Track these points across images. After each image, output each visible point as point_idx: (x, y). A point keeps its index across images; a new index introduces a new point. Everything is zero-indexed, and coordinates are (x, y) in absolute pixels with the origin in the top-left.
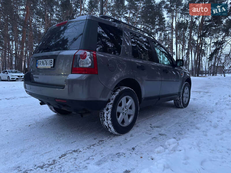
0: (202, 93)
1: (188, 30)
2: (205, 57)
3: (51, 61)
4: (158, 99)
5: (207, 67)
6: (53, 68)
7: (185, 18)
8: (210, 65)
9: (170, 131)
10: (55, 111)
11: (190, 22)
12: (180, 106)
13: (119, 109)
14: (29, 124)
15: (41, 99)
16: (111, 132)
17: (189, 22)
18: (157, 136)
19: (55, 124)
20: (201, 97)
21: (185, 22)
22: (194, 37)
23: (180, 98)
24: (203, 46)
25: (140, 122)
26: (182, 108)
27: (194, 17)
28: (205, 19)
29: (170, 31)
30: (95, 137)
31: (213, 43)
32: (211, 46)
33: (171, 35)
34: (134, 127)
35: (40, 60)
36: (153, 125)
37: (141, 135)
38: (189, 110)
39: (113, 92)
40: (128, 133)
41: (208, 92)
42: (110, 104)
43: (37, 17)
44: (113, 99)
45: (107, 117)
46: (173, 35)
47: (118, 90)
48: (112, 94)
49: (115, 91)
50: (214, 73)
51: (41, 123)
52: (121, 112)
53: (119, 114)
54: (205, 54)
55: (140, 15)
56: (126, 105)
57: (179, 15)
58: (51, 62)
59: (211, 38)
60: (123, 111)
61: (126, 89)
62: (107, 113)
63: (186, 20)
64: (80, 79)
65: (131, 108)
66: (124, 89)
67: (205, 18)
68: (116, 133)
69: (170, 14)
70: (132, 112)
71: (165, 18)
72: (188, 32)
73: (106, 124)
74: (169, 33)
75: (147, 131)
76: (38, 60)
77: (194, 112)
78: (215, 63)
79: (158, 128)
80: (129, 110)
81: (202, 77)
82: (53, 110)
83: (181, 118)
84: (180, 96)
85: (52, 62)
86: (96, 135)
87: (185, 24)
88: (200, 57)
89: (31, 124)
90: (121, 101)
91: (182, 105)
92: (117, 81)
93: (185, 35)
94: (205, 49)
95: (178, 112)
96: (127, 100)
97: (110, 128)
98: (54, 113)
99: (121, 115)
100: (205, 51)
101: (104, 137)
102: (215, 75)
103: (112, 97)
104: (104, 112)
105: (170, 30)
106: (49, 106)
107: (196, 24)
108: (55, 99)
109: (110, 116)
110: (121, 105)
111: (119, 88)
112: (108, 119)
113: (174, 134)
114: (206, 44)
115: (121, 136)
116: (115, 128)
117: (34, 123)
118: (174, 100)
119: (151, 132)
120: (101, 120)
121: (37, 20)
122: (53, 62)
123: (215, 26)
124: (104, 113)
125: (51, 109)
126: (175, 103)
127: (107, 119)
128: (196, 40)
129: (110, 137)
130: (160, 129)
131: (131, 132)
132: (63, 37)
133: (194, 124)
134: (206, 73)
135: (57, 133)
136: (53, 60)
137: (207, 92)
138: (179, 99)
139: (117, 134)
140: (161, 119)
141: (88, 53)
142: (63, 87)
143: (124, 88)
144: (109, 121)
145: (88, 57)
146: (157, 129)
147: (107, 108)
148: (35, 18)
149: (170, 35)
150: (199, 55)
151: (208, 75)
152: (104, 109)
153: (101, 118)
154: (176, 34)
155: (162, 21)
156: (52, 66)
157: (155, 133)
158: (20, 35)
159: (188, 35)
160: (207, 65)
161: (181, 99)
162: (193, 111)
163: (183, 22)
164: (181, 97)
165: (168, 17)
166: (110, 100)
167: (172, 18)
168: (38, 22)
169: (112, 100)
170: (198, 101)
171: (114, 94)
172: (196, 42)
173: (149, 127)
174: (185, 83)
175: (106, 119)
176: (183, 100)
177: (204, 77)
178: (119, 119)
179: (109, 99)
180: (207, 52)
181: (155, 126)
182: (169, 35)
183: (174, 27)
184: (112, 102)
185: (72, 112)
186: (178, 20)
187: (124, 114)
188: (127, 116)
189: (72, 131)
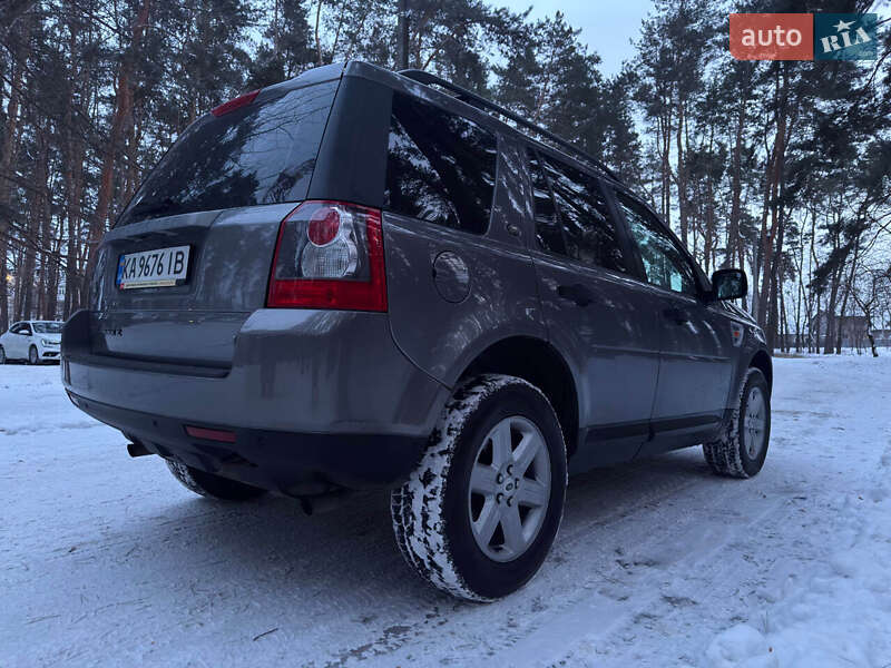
0: (802, 418)
1: (726, 179)
2: (793, 281)
3: (180, 257)
4: (646, 436)
5: (802, 319)
6: (186, 288)
7: (712, 136)
8: (815, 313)
9: (708, 582)
10: (194, 484)
11: (732, 150)
12: (731, 469)
13: (479, 478)
14: (68, 543)
15: (133, 432)
16: (440, 585)
17: (728, 149)
18: (655, 607)
19: (188, 544)
20: (807, 433)
21: (716, 149)
22: (748, 207)
23: (733, 434)
24: (785, 239)
25: (571, 539)
26: (739, 477)
27: (746, 132)
28: (789, 138)
29: (656, 184)
30: (368, 610)
31: (822, 227)
32: (816, 239)
33: (660, 198)
34: (546, 565)
35: (132, 256)
36: (628, 556)
37: (581, 600)
38: (773, 487)
39: (456, 397)
40: (521, 592)
41: (830, 415)
42: (442, 453)
43: (161, 128)
44: (456, 429)
45: (425, 517)
46: (671, 199)
47: (477, 389)
48: (446, 406)
49: (461, 395)
50: (832, 345)
51: (128, 538)
52: (489, 493)
53: (479, 501)
54: (792, 272)
55: (544, 123)
56: (512, 460)
57: (691, 124)
58: (177, 262)
59: (814, 211)
60: (499, 486)
61: (509, 386)
62: (425, 497)
63: (720, 144)
64: (305, 330)
65: (530, 474)
66: (503, 383)
67: (790, 135)
68: (466, 593)
69: (656, 123)
70: (539, 492)
71: (637, 135)
72: (728, 189)
73: (420, 550)
74: (653, 190)
75: (608, 585)
76: (127, 257)
77: (796, 495)
78: (832, 306)
79: (656, 570)
80: (523, 483)
81: (786, 356)
82: (188, 478)
83: (747, 520)
84: (732, 425)
85: (181, 262)
86: (370, 601)
87: (716, 156)
88: (775, 282)
89: (83, 540)
90: (490, 440)
91: (741, 468)
92: (467, 350)
93: (716, 199)
94: (792, 252)
95: (725, 495)
96: (516, 438)
97: (440, 570)
98: (193, 495)
99: (489, 504)
100: (793, 260)
101: (409, 611)
102: (835, 349)
103: (450, 420)
104: (410, 490)
105: (658, 180)
106: (170, 462)
107: (755, 160)
108: (185, 425)
109: (440, 510)
110: (487, 459)
111: (479, 382)
112: (430, 523)
113: (733, 601)
114: (795, 232)
115: (488, 609)
116: (460, 568)
117: (97, 535)
118: (707, 445)
119: (626, 590)
120: (396, 529)
121: (159, 136)
122: (186, 262)
123: (829, 167)
124: (410, 497)
125: (178, 475)
126: (708, 454)
127: (425, 526)
128: (758, 218)
129: (436, 609)
130: (665, 574)
131: (534, 587)
132: (237, 168)
133: (814, 549)
134: (800, 342)
135: (192, 588)
136: (186, 250)
137: (825, 416)
138: (725, 440)
139: (469, 597)
140: (660, 528)
141: (346, 216)
142: (221, 369)
143: (504, 380)
144: (433, 532)
145: (342, 235)
146: (649, 571)
147: (425, 469)
148: (152, 132)
149: (658, 200)
150: (770, 275)
151: (806, 350)
152: (412, 477)
153: (398, 519)
154: (683, 195)
155: (627, 148)
156: (183, 275)
157: (645, 592)
158: (91, 192)
159: (727, 200)
160: (803, 314)
161: (736, 441)
162: (788, 490)
163: (708, 151)
164: (736, 431)
165: (648, 131)
166: (440, 432)
167: (667, 138)
168: (162, 145)
169: (449, 434)
170: (797, 448)
171: (457, 406)
172: (760, 227)
173: (611, 564)
174: (750, 371)
175: (418, 525)
176: (741, 441)
177: (795, 356)
178: (481, 527)
179: (435, 429)
180: (799, 262)
181: (638, 560)
182: (656, 199)
183: (674, 170)
184: (448, 441)
185: (266, 491)
186: (687, 142)
187: (504, 504)
188: (515, 510)
189: (261, 576)
